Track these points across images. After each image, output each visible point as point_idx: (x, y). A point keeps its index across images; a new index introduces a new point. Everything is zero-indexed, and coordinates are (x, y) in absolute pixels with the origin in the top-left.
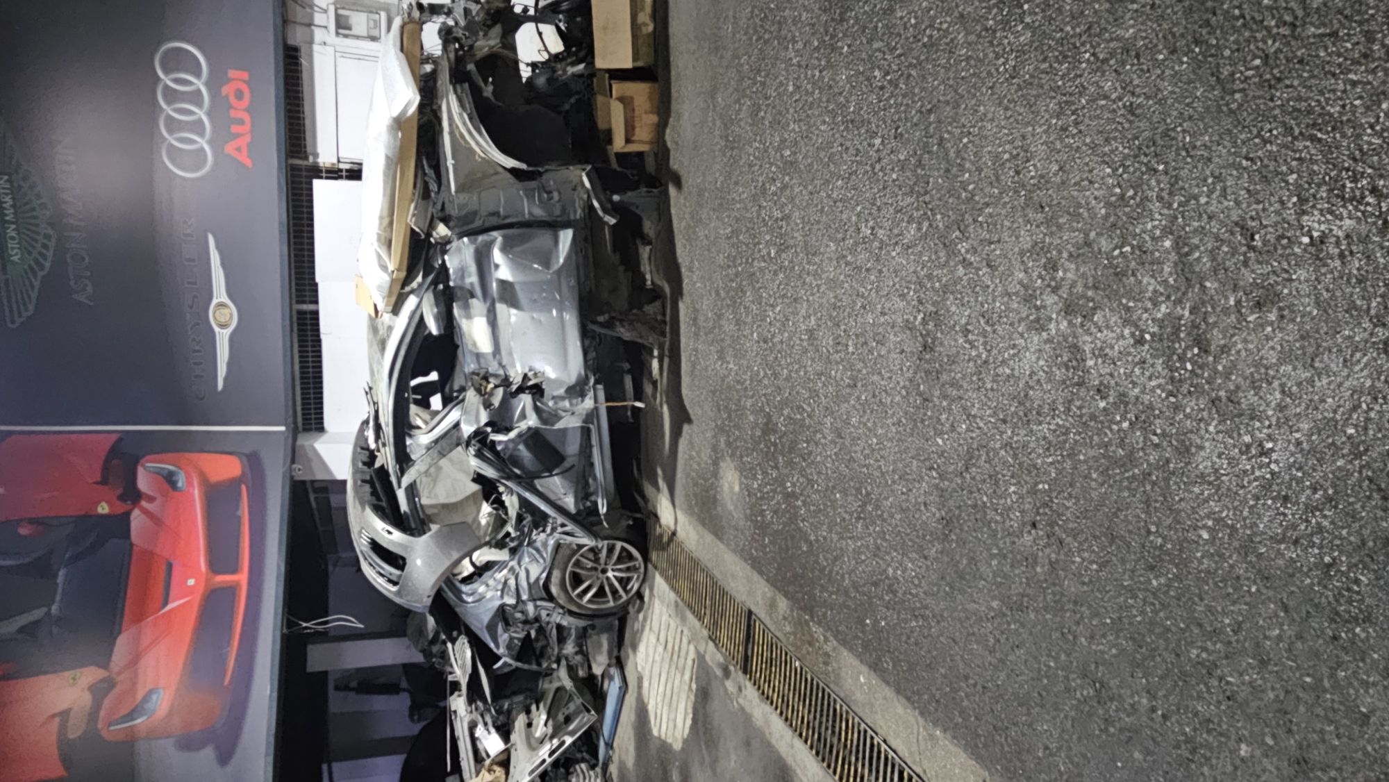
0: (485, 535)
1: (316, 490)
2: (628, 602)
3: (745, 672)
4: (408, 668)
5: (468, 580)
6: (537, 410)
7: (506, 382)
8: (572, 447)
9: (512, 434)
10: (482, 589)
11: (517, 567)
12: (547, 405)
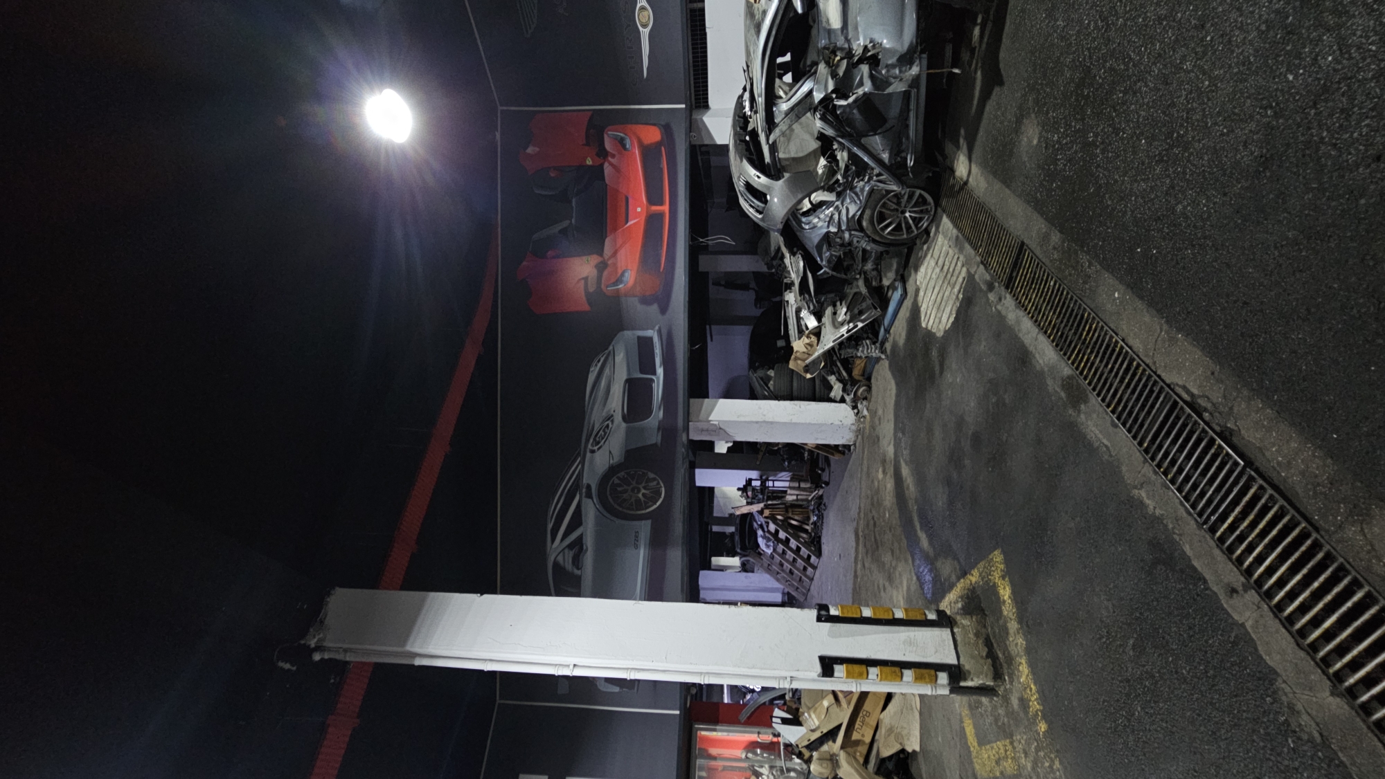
0: (821, 181)
1: (702, 153)
2: (917, 237)
3: (1007, 288)
4: (757, 275)
5: (807, 214)
6: (872, 77)
7: (849, 54)
8: (894, 111)
9: (851, 100)
10: (816, 220)
11: (840, 206)
12: (881, 73)
